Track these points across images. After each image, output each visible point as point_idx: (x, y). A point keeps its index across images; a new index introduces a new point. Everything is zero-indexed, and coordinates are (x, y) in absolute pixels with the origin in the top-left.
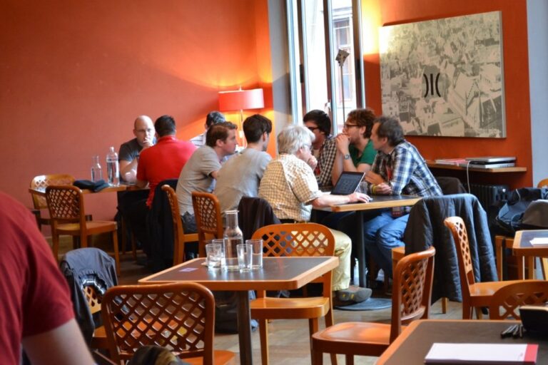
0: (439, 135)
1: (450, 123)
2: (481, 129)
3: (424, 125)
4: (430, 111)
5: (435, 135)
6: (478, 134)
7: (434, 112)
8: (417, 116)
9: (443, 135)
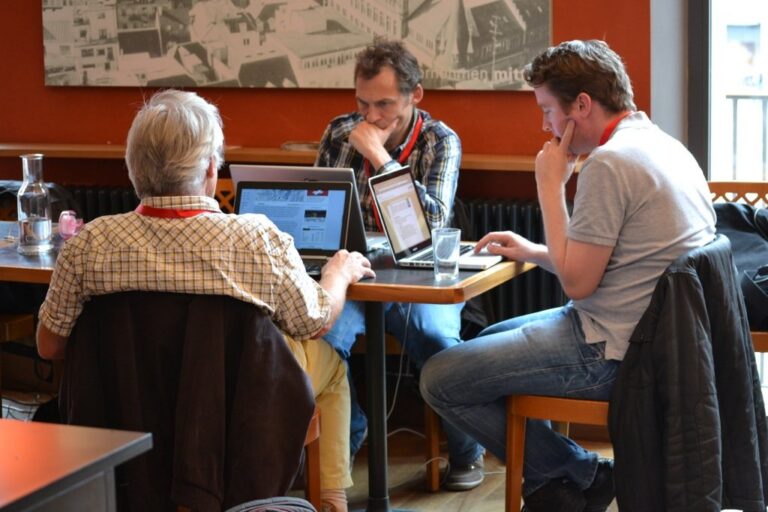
0: (287, 84)
1: (337, 55)
2: (463, 71)
3: (225, 61)
4: (250, 28)
5: (269, 85)
6: (451, 83)
7: (267, 29)
8: (194, 39)
9: (303, 83)
